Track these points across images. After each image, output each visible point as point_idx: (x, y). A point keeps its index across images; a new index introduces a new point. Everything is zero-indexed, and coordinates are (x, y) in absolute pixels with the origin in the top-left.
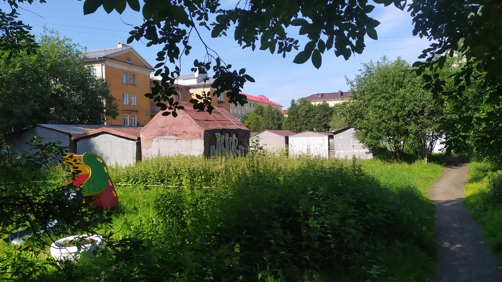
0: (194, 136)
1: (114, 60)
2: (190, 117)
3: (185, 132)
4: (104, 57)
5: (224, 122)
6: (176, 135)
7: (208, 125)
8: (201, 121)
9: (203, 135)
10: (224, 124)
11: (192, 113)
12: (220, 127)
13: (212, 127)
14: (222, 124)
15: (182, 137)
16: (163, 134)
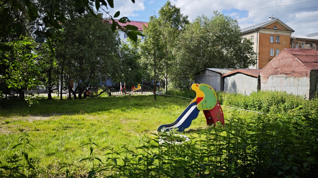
0: (301, 75)
1: (265, 28)
2: (298, 60)
3: (293, 72)
4: (259, 28)
6: (286, 74)
7: (316, 65)
8: (309, 63)
9: (309, 74)
11: (302, 57)
15: (291, 75)
16: (276, 73)
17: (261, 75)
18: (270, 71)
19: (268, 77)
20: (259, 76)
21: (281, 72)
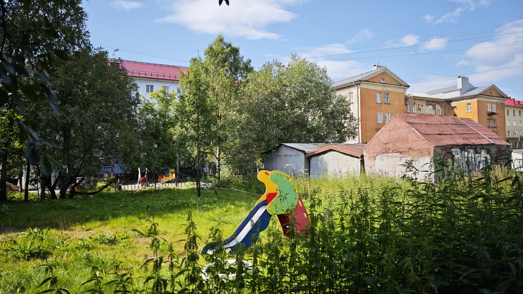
0: (421, 153)
1: (369, 81)
2: (416, 131)
3: (410, 149)
4: (360, 81)
5: (467, 136)
6: (401, 153)
7: (442, 139)
8: (432, 136)
9: (432, 153)
10: (467, 139)
11: (421, 126)
12: (460, 141)
13: (447, 141)
14: (464, 139)
15: (407, 155)
16: (386, 151)
17: (365, 154)
18: (378, 149)
19: (375, 158)
20: (362, 156)
21: (392, 149)
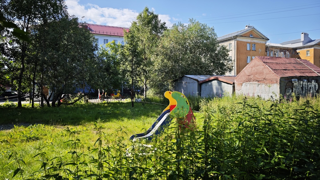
0: (272, 82)
1: (242, 36)
2: (269, 68)
4: (237, 36)
6: (258, 81)
7: (286, 73)
8: (279, 71)
10: (303, 73)
11: (272, 64)
13: (289, 75)
15: (262, 82)
16: (249, 80)
17: (235, 82)
18: (244, 79)
21: (253, 79)
